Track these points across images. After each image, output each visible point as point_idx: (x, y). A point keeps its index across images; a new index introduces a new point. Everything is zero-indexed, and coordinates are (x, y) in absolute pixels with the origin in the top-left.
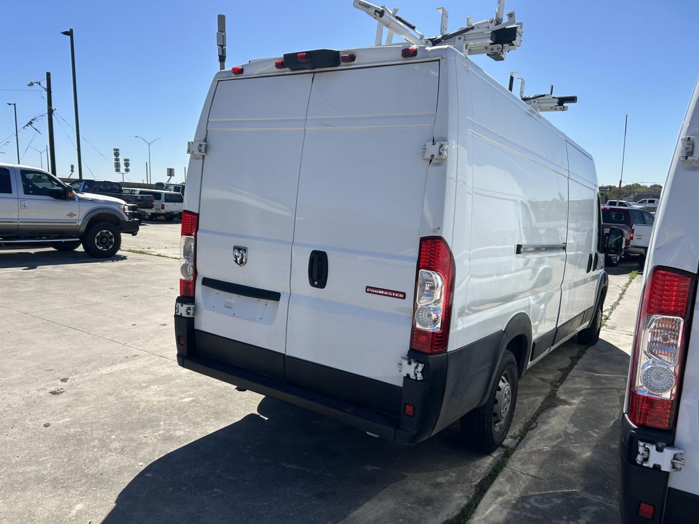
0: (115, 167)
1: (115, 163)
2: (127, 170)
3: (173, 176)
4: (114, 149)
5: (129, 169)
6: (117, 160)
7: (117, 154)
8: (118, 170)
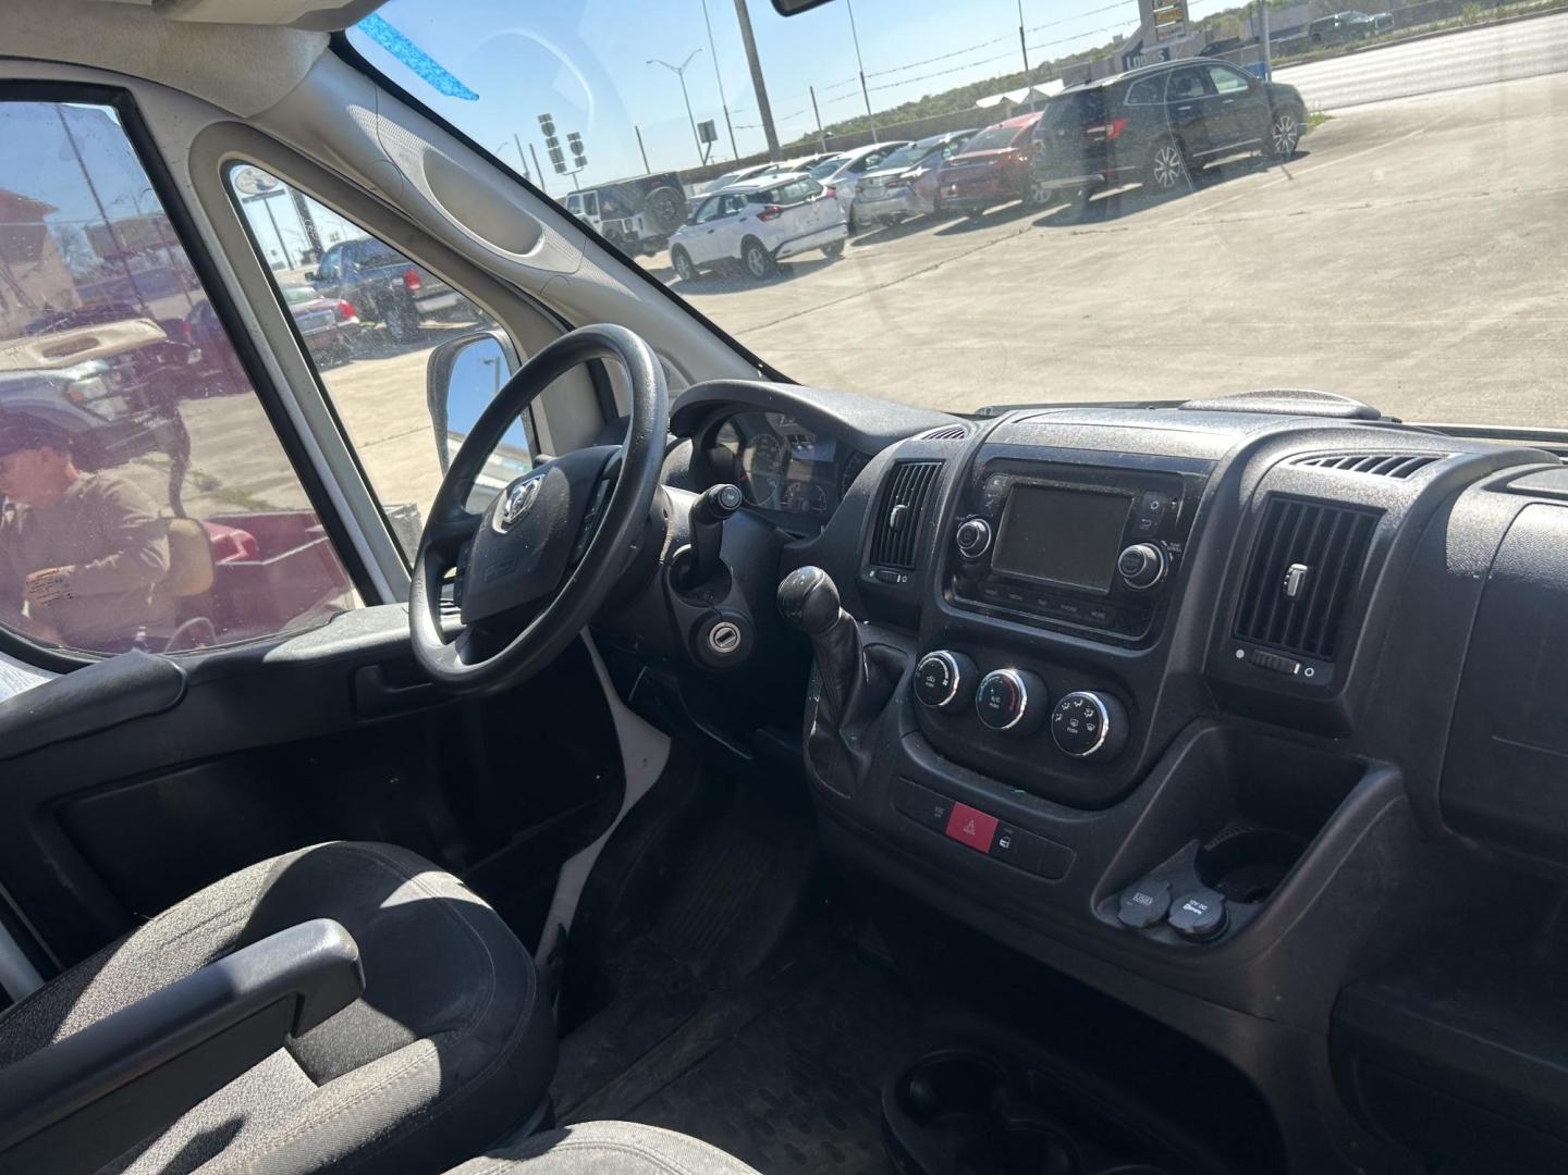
0: (554, 162)
1: (550, 152)
2: (581, 162)
3: (715, 138)
4: (540, 118)
5: (584, 157)
6: (552, 142)
7: (548, 129)
8: (560, 168)
